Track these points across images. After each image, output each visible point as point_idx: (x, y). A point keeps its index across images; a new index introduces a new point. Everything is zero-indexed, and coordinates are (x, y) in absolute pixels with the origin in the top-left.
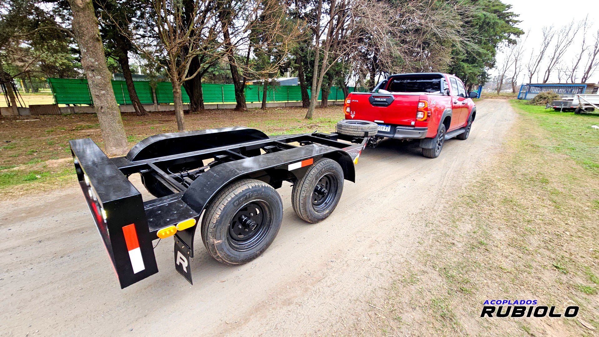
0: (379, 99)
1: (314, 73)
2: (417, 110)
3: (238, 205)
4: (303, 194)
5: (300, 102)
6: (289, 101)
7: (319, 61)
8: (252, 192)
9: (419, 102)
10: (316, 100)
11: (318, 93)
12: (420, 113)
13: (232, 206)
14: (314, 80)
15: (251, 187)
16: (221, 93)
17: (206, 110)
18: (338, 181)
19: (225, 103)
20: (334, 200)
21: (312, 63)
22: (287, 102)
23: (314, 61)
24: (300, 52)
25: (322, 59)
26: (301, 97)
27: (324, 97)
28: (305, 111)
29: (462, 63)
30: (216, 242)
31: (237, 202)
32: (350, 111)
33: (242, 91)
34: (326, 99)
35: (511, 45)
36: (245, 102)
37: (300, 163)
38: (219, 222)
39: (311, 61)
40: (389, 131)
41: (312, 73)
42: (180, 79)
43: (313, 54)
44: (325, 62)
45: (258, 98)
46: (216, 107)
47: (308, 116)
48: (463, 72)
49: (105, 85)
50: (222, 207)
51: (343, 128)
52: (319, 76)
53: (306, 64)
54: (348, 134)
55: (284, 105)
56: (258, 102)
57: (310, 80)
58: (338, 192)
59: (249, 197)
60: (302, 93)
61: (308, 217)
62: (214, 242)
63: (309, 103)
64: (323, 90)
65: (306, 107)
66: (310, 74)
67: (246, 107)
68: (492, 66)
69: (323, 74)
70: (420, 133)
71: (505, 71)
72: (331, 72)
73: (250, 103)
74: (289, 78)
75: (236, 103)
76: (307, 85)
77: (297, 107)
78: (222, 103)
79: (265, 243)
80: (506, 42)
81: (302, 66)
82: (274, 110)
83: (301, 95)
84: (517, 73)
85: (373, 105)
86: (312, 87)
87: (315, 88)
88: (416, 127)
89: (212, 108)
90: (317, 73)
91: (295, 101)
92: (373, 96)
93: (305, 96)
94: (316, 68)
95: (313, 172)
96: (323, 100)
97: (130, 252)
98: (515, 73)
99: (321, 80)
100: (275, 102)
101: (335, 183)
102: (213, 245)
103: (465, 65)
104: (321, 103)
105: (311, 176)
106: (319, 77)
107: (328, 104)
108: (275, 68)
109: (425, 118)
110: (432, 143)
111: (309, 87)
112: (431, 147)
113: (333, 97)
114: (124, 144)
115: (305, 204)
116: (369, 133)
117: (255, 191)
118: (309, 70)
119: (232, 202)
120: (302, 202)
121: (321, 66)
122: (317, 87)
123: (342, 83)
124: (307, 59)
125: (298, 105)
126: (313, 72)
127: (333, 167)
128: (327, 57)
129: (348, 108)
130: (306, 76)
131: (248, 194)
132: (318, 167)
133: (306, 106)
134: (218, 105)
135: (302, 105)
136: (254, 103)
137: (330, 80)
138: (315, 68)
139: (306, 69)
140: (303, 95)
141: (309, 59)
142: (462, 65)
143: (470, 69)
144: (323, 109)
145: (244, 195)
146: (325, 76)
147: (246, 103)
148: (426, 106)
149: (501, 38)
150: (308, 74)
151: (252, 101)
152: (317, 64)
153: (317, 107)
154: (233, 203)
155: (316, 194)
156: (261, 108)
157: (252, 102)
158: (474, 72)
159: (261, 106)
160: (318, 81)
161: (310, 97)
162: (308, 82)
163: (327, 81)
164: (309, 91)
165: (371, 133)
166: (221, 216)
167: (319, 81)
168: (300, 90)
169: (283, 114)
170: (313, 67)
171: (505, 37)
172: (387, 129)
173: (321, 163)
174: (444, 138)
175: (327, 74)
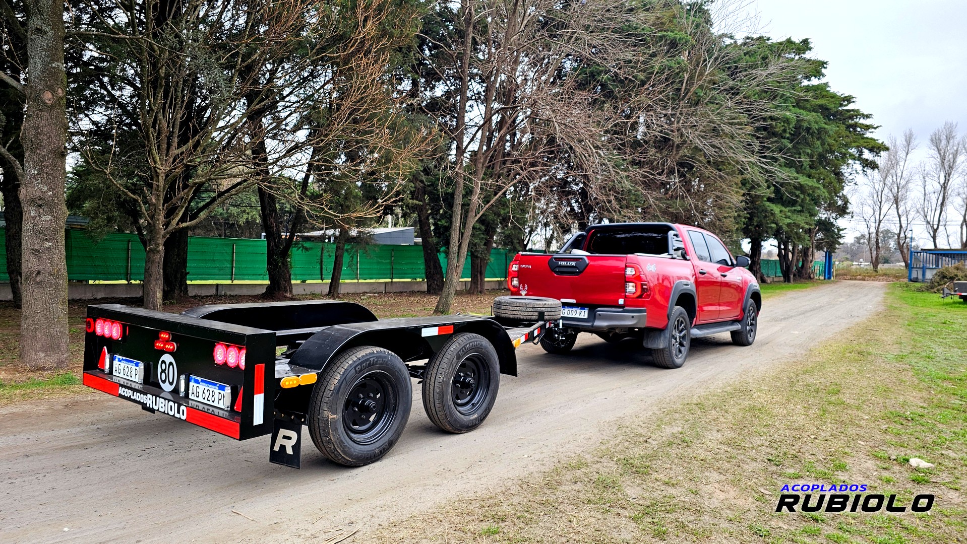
0: (563, 263)
1: (454, 219)
2: (626, 280)
3: (360, 371)
4: (440, 378)
5: (421, 281)
6: (394, 280)
7: (464, 196)
8: (377, 357)
9: (626, 266)
10: (460, 278)
11: (463, 259)
12: (631, 284)
13: (353, 371)
14: (453, 233)
15: (375, 352)
16: (229, 258)
17: (192, 297)
18: (491, 370)
19: (235, 282)
20: (486, 401)
21: (449, 199)
22: (390, 280)
23: (452, 195)
24: (424, 178)
25: (469, 192)
26: (424, 271)
27: (477, 272)
28: (434, 300)
29: (768, 204)
30: (331, 417)
31: (359, 366)
32: (520, 284)
33: (285, 253)
34: (481, 274)
35: (869, 171)
36: (290, 280)
37: (437, 328)
38: (338, 389)
39: (447, 194)
40: (586, 317)
41: (450, 218)
42: (167, 225)
43: (450, 181)
44: (475, 199)
45: (319, 272)
46: (213, 292)
47: (441, 307)
48: (773, 223)
49: (56, 231)
50: (342, 371)
51: (503, 307)
52: (464, 224)
53: (435, 198)
54: (512, 316)
55: (382, 289)
56: (320, 281)
57: (444, 233)
58: (492, 387)
59: (373, 365)
60: (427, 262)
61: (446, 416)
62: (328, 416)
63: (443, 283)
64: (473, 255)
65: (436, 294)
66: (443, 221)
67: (291, 292)
68: (842, 211)
69: (472, 221)
70: (633, 317)
71: (880, 222)
72: (491, 217)
73: (299, 282)
74: (390, 229)
75: (268, 282)
76: (438, 243)
77: (413, 293)
78: (229, 282)
79: (387, 440)
80: (858, 166)
81: (427, 204)
82: (358, 298)
83: (422, 267)
84: (904, 226)
85: (556, 272)
86: (448, 248)
87: (456, 249)
88: (626, 308)
89: (204, 293)
90: (459, 220)
91: (409, 280)
92: (555, 258)
93: (432, 266)
94: (458, 210)
95: (454, 347)
96: (474, 276)
97: (255, 396)
98: (901, 227)
99: (468, 232)
100: (360, 281)
101: (485, 374)
102: (327, 420)
103: (776, 209)
104: (469, 285)
105: (451, 353)
106: (464, 227)
107: (486, 287)
108: (378, 208)
109: (639, 293)
110: (662, 338)
111: (443, 249)
112: (661, 347)
113: (497, 271)
114: (63, 346)
115: (442, 394)
116: (546, 314)
117: (380, 357)
118: (441, 212)
119: (354, 366)
120: (438, 391)
121: (469, 205)
122: (460, 247)
123: (516, 241)
124: (437, 190)
125: (416, 288)
126: (451, 216)
127: (481, 345)
128: (479, 191)
129: (515, 279)
130: (435, 224)
131: (372, 359)
132: (460, 342)
133: (434, 289)
134: (217, 285)
135: (425, 287)
136: (308, 282)
137: (487, 234)
138: (454, 209)
139: (435, 212)
140: (428, 267)
141: (441, 190)
142: (769, 209)
143: (789, 218)
144: (474, 297)
145: (368, 360)
146: (478, 226)
147: (293, 282)
148: (638, 274)
149: (844, 157)
150: (439, 220)
151: (304, 277)
152: (459, 201)
153: (459, 293)
154: (355, 368)
155: (457, 387)
156: (328, 295)
157: (304, 281)
158: (796, 222)
159: (327, 290)
160: (461, 235)
161: (444, 271)
162: (439, 237)
163: (482, 236)
164: (442, 257)
165: (550, 314)
166: (341, 383)
167: (465, 236)
168: (422, 254)
169: (382, 305)
170: (450, 205)
171: (851, 155)
172: (583, 314)
173: (465, 337)
174: (689, 332)
175: (481, 221)
